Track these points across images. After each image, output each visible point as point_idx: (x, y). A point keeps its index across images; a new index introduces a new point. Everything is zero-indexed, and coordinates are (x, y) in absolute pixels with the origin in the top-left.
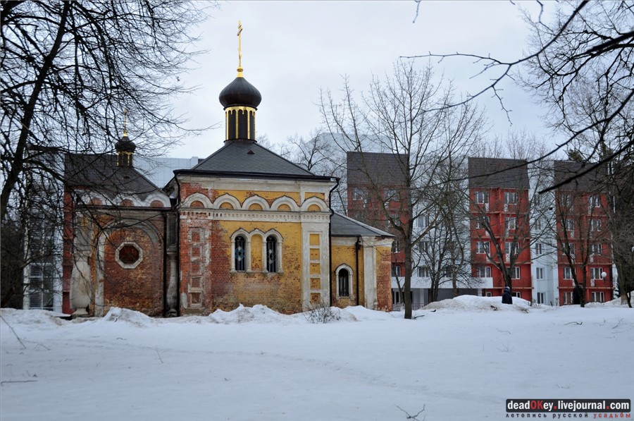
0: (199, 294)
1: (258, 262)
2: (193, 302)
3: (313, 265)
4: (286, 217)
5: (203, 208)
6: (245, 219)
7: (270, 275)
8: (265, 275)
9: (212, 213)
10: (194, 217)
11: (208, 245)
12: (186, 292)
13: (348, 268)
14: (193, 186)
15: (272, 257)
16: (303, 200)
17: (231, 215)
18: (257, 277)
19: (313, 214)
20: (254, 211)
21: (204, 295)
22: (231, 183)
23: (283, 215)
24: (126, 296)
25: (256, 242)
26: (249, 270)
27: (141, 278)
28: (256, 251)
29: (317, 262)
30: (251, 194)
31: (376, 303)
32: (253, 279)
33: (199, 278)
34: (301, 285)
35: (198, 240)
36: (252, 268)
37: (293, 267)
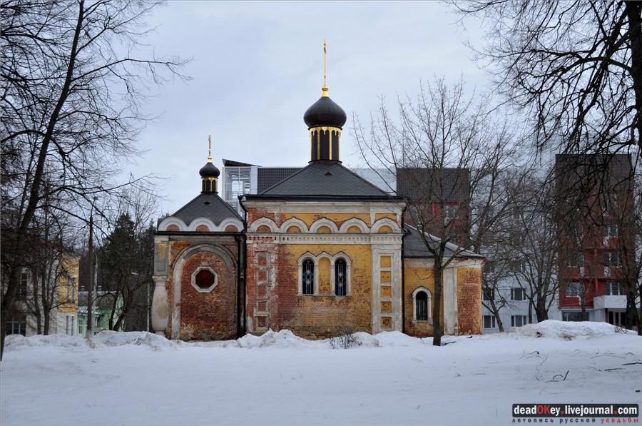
0: (265, 318)
1: (326, 286)
2: (259, 326)
3: (384, 288)
4: (356, 239)
5: (270, 232)
6: (312, 243)
7: (338, 298)
8: (332, 298)
9: (278, 237)
10: (260, 241)
11: (274, 269)
12: (252, 316)
13: (426, 291)
14: (259, 211)
15: (341, 280)
16: (373, 221)
17: (298, 238)
18: (325, 301)
19: (385, 236)
20: (322, 233)
21: (270, 320)
22: (298, 206)
23: (352, 237)
24: (202, 319)
25: (324, 265)
26: (316, 293)
27: (216, 302)
28: (324, 274)
29: (388, 285)
30: (319, 217)
31: (457, 328)
32: (321, 303)
33: (265, 302)
34: (371, 309)
35: (265, 264)
36: (320, 291)
37: (363, 290)
